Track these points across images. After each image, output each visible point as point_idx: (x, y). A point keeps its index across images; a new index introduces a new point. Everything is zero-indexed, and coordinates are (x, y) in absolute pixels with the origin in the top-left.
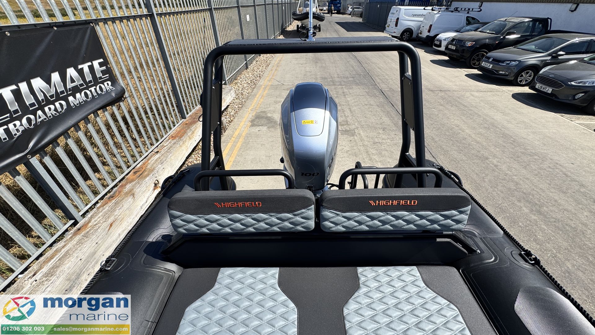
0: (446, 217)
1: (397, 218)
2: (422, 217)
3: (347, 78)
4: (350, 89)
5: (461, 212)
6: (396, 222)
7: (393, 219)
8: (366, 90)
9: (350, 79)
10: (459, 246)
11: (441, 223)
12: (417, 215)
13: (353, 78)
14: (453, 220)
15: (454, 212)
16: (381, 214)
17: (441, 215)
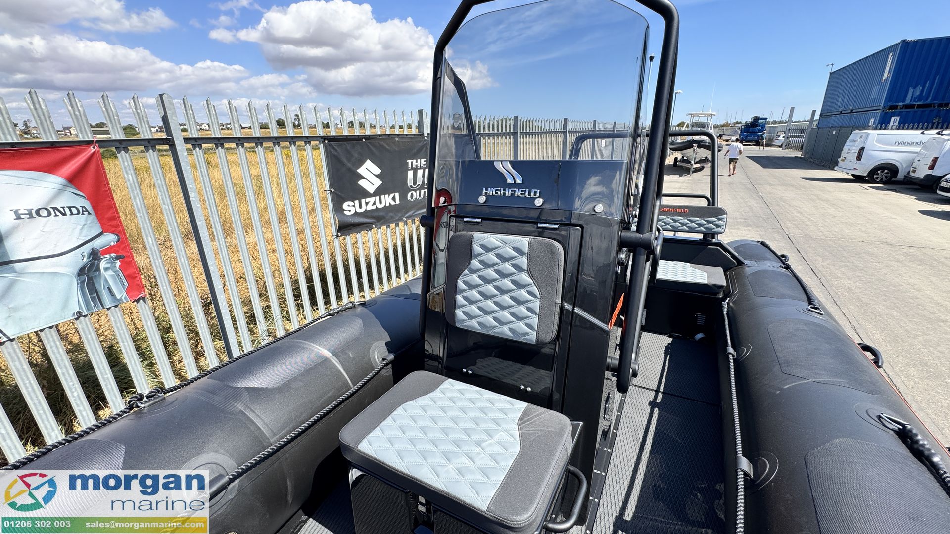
0: (709, 222)
1: (675, 221)
2: (692, 222)
3: (736, 218)
4: (735, 229)
5: (719, 219)
6: (673, 224)
7: (672, 221)
8: (761, 233)
9: (739, 220)
10: (729, 256)
11: (705, 226)
12: (688, 220)
13: (745, 219)
14: (714, 225)
15: (714, 219)
16: (664, 217)
17: (705, 221)
